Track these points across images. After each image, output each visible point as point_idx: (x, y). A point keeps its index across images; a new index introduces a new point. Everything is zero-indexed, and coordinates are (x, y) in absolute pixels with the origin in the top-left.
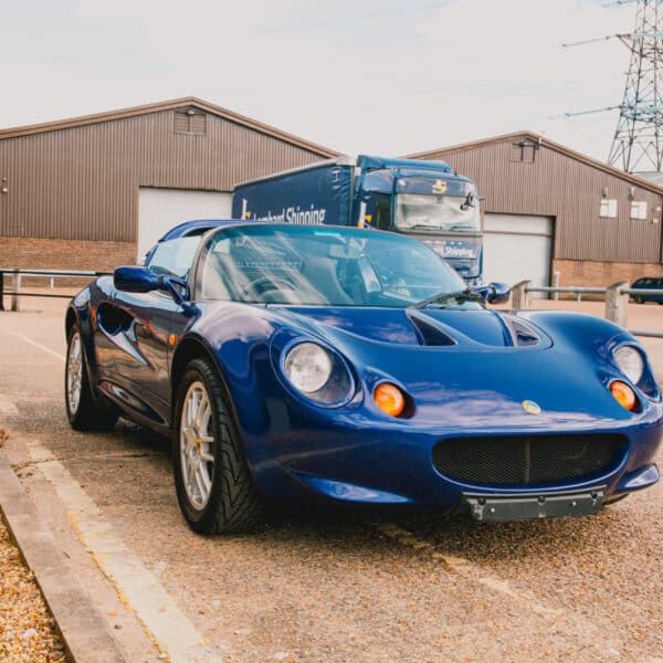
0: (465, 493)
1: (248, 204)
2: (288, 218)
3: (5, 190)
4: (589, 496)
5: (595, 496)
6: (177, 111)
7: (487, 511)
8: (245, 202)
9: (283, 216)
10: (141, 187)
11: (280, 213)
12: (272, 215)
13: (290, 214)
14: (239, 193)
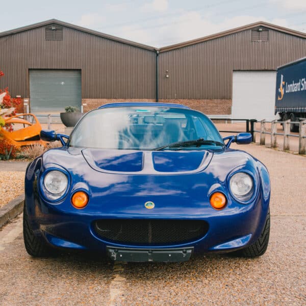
0: (108, 246)
1: (283, 78)
2: (302, 84)
3: (167, 76)
4: (181, 252)
5: (185, 252)
6: (253, 29)
7: (118, 256)
8: (282, 76)
9: (300, 83)
10: (234, 71)
11: (299, 82)
12: (295, 83)
13: (303, 82)
14: (280, 71)
